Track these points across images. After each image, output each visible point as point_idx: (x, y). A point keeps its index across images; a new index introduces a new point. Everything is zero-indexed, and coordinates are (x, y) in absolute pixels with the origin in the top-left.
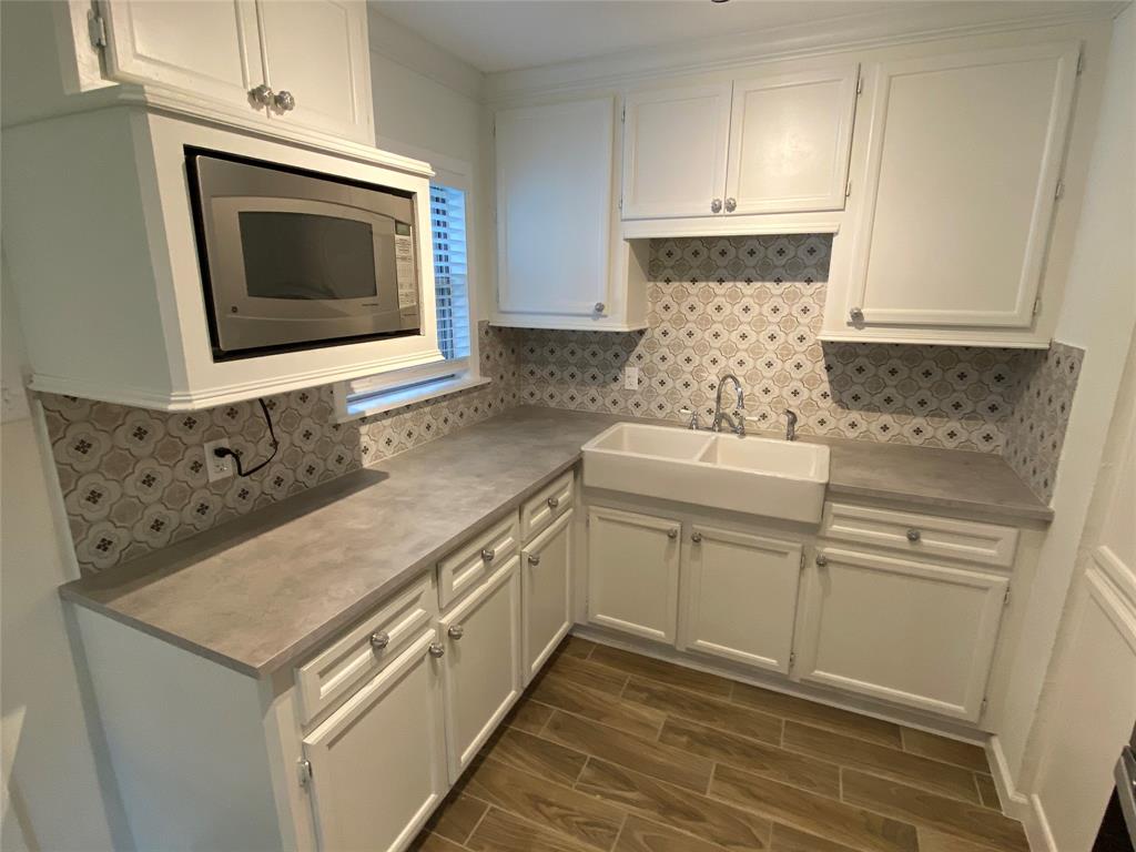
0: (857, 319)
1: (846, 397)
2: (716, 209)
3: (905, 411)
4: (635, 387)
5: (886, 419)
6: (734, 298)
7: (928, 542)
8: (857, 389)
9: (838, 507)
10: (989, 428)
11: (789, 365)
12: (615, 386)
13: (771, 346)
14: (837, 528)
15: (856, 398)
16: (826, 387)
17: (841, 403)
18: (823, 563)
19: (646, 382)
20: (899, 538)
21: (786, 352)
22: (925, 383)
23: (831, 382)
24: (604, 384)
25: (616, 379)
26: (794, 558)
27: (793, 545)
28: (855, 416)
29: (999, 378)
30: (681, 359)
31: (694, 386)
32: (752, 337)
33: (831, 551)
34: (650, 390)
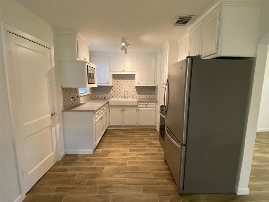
0: (139, 83)
1: (139, 93)
3: (145, 94)
4: (112, 94)
5: (143, 95)
7: (148, 106)
8: (140, 92)
9: (139, 103)
11: (132, 90)
12: (109, 94)
14: (139, 106)
15: (140, 93)
16: (136, 92)
17: (138, 94)
20: (145, 106)
21: (131, 88)
22: (146, 91)
23: (137, 92)
24: (107, 94)
26: (135, 110)
27: (135, 109)
28: (140, 95)
29: (153, 90)
30: (118, 90)
31: (120, 93)
33: (139, 109)
34: (114, 94)
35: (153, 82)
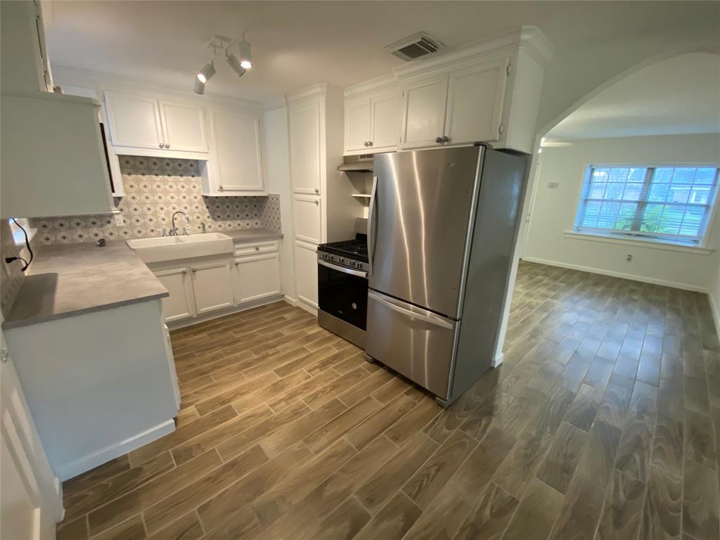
0: (221, 189)
1: (216, 217)
2: (161, 147)
3: (234, 219)
4: (123, 224)
5: (229, 222)
6: (165, 182)
7: (261, 249)
8: (218, 214)
9: (237, 246)
10: (256, 221)
11: (193, 207)
12: (109, 226)
13: (185, 201)
14: (238, 253)
15: (219, 217)
16: (208, 214)
17: (214, 219)
18: (237, 264)
19: (128, 221)
20: (253, 250)
21: (191, 203)
22: (237, 209)
23: (210, 212)
24: (102, 226)
25: (109, 222)
26: (228, 266)
27: (227, 262)
28: (220, 223)
29: (255, 206)
30: (145, 209)
31: (155, 220)
32: (176, 197)
33: (238, 260)
34: (131, 224)
35: (260, 187)
